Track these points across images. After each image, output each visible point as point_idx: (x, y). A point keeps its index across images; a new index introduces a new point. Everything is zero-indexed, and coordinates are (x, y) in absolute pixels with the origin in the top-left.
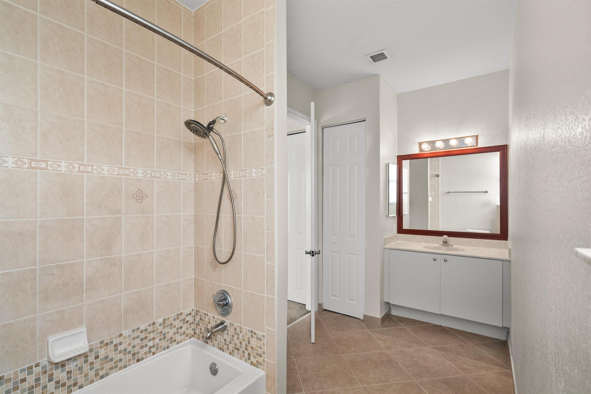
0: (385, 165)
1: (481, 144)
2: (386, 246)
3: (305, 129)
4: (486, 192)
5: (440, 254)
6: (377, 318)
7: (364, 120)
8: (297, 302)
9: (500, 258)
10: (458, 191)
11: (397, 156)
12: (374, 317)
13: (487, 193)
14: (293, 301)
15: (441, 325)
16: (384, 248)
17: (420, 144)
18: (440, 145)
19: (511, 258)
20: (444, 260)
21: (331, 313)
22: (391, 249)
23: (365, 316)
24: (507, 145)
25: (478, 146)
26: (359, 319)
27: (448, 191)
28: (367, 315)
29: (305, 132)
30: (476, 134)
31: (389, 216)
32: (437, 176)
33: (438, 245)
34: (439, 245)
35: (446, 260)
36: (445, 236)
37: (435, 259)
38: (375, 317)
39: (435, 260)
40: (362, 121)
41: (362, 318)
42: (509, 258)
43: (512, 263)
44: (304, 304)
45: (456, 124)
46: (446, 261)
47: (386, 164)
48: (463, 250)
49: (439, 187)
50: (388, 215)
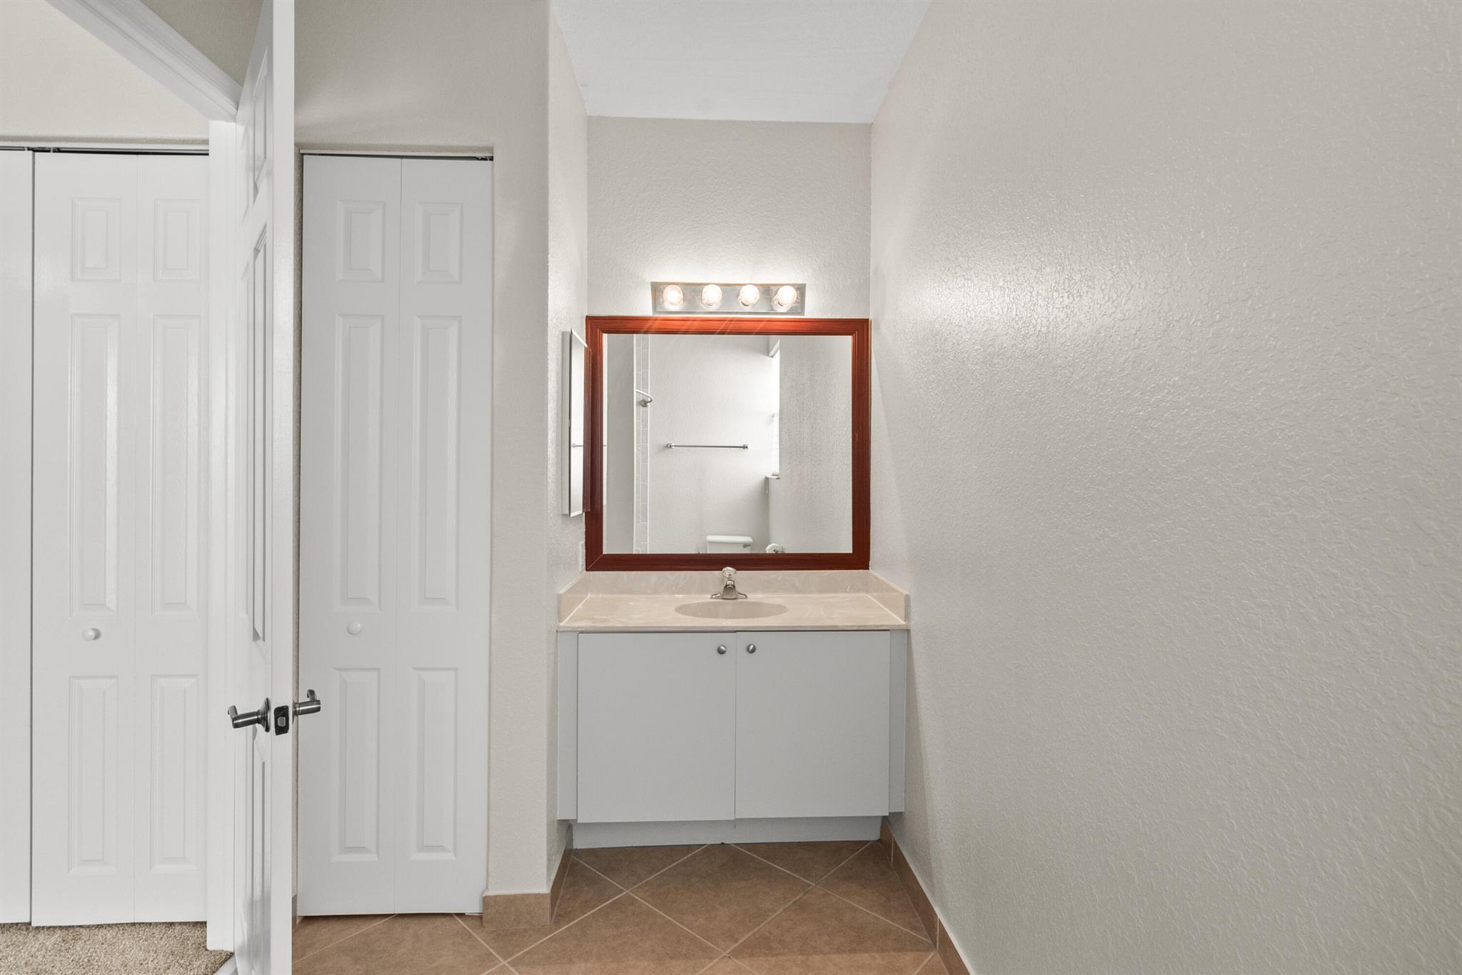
0: (560, 337)
1: (813, 311)
2: (562, 624)
3: (206, 142)
4: (745, 447)
5: (736, 632)
6: (537, 896)
7: (483, 155)
8: (157, 924)
9: (886, 626)
10: (687, 445)
11: (587, 317)
12: (524, 895)
13: (746, 450)
14: (133, 924)
15: (723, 843)
16: (557, 631)
17: (657, 289)
18: (712, 298)
19: (909, 622)
20: (748, 649)
21: (338, 926)
22: (582, 632)
23: (486, 901)
24: (868, 319)
25: (803, 315)
26: (461, 915)
27: (666, 444)
28: (496, 896)
29: (207, 154)
30: (800, 282)
31: (571, 516)
32: (643, 403)
33: (707, 598)
34: (712, 598)
35: (752, 647)
36: (729, 570)
37: (722, 648)
38: (528, 895)
39: (721, 652)
40: (477, 159)
41: (474, 908)
42: (904, 623)
43: (912, 633)
44: (196, 924)
45: (753, 244)
46: (753, 651)
47: (563, 334)
48: (781, 609)
49: (647, 431)
50: (568, 513)
